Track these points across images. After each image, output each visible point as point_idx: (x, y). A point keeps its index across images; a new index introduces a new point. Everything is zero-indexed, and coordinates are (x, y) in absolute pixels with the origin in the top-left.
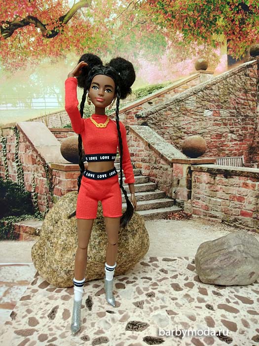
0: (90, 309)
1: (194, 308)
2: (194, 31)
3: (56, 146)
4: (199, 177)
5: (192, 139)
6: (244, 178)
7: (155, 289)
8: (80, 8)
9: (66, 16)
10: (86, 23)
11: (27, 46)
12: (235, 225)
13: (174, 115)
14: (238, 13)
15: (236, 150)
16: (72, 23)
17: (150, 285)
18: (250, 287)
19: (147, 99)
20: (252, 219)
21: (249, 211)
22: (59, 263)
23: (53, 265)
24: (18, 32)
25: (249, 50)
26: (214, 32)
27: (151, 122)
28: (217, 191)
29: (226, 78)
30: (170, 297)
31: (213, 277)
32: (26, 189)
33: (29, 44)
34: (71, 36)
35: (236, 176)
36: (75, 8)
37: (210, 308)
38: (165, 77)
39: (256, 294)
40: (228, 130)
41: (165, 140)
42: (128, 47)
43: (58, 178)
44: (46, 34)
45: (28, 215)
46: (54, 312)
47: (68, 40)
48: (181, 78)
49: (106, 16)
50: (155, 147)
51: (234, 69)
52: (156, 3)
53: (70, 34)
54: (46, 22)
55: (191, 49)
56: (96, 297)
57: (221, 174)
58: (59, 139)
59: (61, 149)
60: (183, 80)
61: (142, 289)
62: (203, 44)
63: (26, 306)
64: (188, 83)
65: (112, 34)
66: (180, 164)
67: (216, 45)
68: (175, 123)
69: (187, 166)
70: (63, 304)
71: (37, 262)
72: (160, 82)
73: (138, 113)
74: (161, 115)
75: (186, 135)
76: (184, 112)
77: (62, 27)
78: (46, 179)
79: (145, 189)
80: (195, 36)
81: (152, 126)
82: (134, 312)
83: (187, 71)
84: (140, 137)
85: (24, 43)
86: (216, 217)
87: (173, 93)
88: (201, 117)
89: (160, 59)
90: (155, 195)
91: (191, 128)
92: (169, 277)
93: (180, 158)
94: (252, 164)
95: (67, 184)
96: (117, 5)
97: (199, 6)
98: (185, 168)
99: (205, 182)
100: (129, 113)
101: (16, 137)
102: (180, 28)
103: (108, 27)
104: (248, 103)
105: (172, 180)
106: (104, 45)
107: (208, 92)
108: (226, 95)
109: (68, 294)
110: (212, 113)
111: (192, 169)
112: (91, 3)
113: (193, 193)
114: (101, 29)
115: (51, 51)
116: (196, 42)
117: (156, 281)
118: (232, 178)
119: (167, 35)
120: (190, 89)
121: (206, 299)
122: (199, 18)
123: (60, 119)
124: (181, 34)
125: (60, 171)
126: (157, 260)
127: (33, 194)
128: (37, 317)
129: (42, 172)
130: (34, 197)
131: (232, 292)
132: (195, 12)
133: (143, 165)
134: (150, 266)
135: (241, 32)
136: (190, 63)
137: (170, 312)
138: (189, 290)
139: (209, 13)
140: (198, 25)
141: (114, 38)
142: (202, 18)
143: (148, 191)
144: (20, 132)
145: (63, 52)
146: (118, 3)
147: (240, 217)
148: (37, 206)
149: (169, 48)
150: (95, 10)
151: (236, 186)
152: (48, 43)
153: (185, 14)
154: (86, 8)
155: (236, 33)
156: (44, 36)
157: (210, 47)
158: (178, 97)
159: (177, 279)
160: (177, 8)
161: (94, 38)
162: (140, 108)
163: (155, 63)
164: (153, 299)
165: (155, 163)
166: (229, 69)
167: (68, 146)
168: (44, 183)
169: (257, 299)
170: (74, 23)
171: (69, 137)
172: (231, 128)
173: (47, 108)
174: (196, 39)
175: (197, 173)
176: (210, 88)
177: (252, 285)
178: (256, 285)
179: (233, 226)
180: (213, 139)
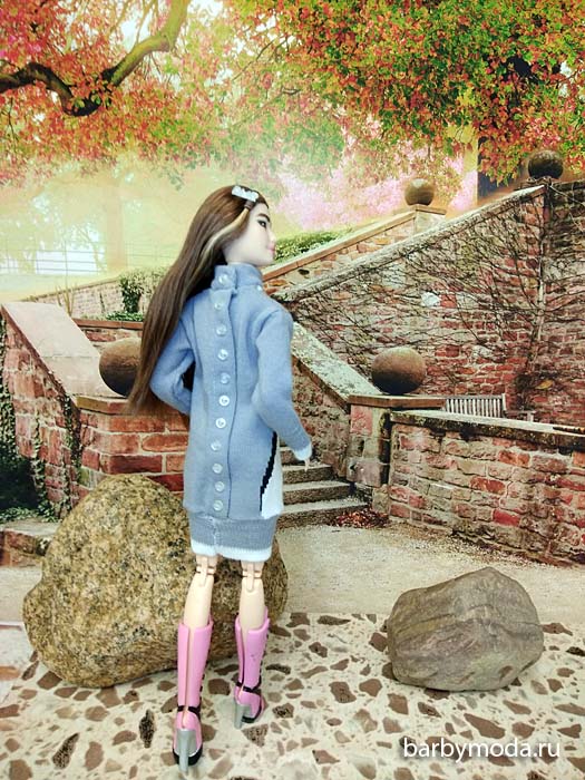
0: (148, 744)
1: (375, 746)
2: (406, 116)
3: (88, 357)
4: (406, 436)
5: (393, 355)
6: (504, 441)
7: (295, 696)
8: (150, 52)
9: (117, 67)
10: (163, 86)
11: (27, 132)
12: (480, 540)
13: (355, 301)
14: (505, 79)
15: (489, 380)
16: (131, 85)
17: (284, 688)
18: (502, 695)
19: (297, 263)
20: (518, 528)
21: (512, 513)
22: (82, 639)
23: (70, 642)
24: (7, 100)
25: (527, 162)
26: (451, 120)
27: (305, 312)
28: (444, 468)
29: (471, 225)
30: (325, 718)
31: (420, 674)
32: (20, 452)
33: (31, 128)
34: (128, 115)
35: (488, 436)
36: (138, 52)
38: (339, 216)
39: (511, 714)
40: (473, 338)
41: (334, 355)
42: (258, 146)
43: (93, 429)
44: (70, 107)
45: (23, 509)
46: (67, 749)
47: (122, 123)
48: (373, 221)
49: (210, 73)
50: (313, 367)
51: (491, 204)
52: (324, 49)
53: (126, 109)
54: (71, 80)
55: (397, 156)
56: (163, 715)
57: (454, 431)
58: (97, 343)
59: (101, 366)
60: (379, 225)
62: (426, 146)
63: (7, 733)
64: (389, 233)
65: (221, 115)
66: (367, 408)
67: (454, 149)
68: (358, 318)
69: (382, 411)
70: (89, 729)
71: (35, 632)
72: (327, 228)
73: (276, 293)
74: (327, 298)
75: (381, 344)
76: (377, 296)
77: (108, 93)
78: (65, 430)
80: (409, 128)
81: (306, 322)
82: (244, 754)
83: (388, 206)
85: (20, 126)
86: (440, 523)
87: (353, 251)
88: (416, 307)
89: (329, 177)
91: (391, 330)
92: (328, 667)
93: (367, 395)
94: (523, 412)
95: (112, 442)
96: (233, 49)
97: (420, 59)
98: (377, 416)
99: (419, 447)
102: (375, 108)
103: (212, 99)
104: (520, 280)
105: (348, 442)
106: (203, 139)
107: (431, 253)
108: (472, 262)
109: (102, 705)
110: (438, 299)
111: (392, 419)
112: (175, 41)
113: (392, 471)
114: (197, 105)
115: (81, 145)
116: (410, 142)
117: (298, 677)
118: (480, 440)
119: (346, 122)
120: (394, 246)
121: (402, 725)
122: (419, 88)
123: (98, 300)
124: (376, 122)
125: (97, 415)
126: (307, 622)
127: (35, 463)
128: (30, 762)
129: (58, 415)
130: (37, 471)
131: (461, 707)
132: (409, 72)
134: (289, 635)
135: (510, 123)
136: (395, 188)
137: (321, 757)
138: (369, 701)
139: (442, 76)
140: (415, 103)
141: (225, 125)
142: (424, 87)
143: (294, 464)
144: (8, 325)
145: (109, 149)
146: (236, 46)
147: (493, 525)
148: (44, 489)
149: (349, 152)
150: (186, 57)
151: (487, 458)
152: (74, 127)
153: (388, 78)
154: (165, 54)
155: (498, 123)
156: (65, 110)
157: (440, 153)
158: (367, 263)
159: (346, 670)
160: (370, 62)
161: (182, 123)
162: (283, 281)
163: (316, 185)
164: (287, 722)
165: (311, 403)
166: (480, 203)
167: (117, 358)
168: (60, 438)
169: (514, 726)
170: (135, 86)
171: (118, 341)
172: (479, 333)
173: (70, 273)
174: (411, 135)
175: (403, 428)
176: (436, 246)
177: (506, 689)
178: (515, 689)
179: (477, 544)
180: (439, 355)
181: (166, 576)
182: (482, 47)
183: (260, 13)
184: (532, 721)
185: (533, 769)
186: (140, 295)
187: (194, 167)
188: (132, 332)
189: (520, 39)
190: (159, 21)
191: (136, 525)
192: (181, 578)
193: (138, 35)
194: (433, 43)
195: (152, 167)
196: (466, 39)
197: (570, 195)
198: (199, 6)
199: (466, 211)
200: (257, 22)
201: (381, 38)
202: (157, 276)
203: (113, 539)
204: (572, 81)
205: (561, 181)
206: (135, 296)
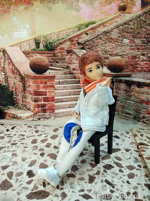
3: (26, 62)
4: (119, 86)
5: (114, 59)
12: (143, 121)
15: (146, 67)
19: (85, 31)
27: (87, 47)
28: (131, 96)
29: (139, 17)
32: (10, 89)
35: (146, 86)
38: (97, 16)
40: (140, 53)
43: (28, 83)
45: (11, 106)
48: (108, 17)
57: (135, 84)
58: (28, 58)
59: (30, 65)
64: (113, 20)
66: (106, 77)
68: (103, 48)
72: (94, 19)
73: (79, 41)
74: (94, 42)
75: (110, 56)
76: (109, 40)
78: (21, 83)
81: (88, 50)
83: (113, 12)
86: (129, 114)
87: (102, 27)
88: (122, 44)
89: (94, 4)
91: (114, 51)
93: (106, 73)
95: (34, 87)
99: (123, 89)
100: (73, 41)
101: (4, 57)
107: (126, 26)
108: (139, 28)
110: (129, 41)
111: (114, 80)
118: (143, 88)
120: (114, 24)
123: (28, 45)
125: (29, 79)
127: (14, 92)
129: (19, 79)
130: (15, 95)
144: (6, 54)
147: (147, 115)
148: (16, 100)
158: (106, 30)
162: (80, 37)
163: (90, 6)
166: (142, 10)
167: (34, 62)
168: (20, 86)
171: (34, 57)
172: (142, 52)
173: (21, 37)
175: (117, 83)
176: (128, 24)
179: (142, 122)
180: (129, 59)
186: (40, 43)
187: (55, 4)
188: (38, 54)
199: (138, 12)
202: (44, 37)
206: (38, 43)
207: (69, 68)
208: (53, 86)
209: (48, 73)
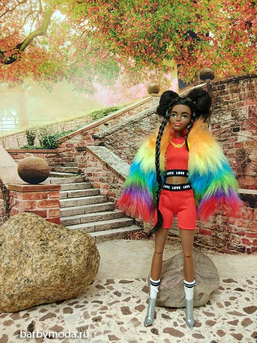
1: (139, 332)
2: (145, 57)
3: (13, 167)
7: (104, 313)
8: (36, 36)
9: (22, 43)
10: (42, 49)
13: (129, 136)
14: (186, 40)
16: (28, 50)
17: (99, 309)
18: (202, 309)
19: (103, 121)
20: (211, 237)
21: (208, 230)
25: (199, 74)
26: (164, 58)
27: (108, 142)
30: (116, 321)
34: (28, 63)
36: (31, 37)
37: (156, 332)
38: (120, 100)
39: (206, 316)
41: (122, 160)
42: (83, 72)
43: (15, 199)
44: (4, 61)
47: (26, 66)
48: (134, 102)
49: (61, 43)
50: (113, 166)
51: (185, 92)
52: (109, 31)
53: (27, 60)
54: (4, 49)
55: (143, 73)
56: (40, 322)
58: (16, 160)
59: (18, 170)
60: (136, 104)
61: (90, 313)
62: (155, 69)
64: (142, 106)
65: (67, 60)
67: (167, 70)
68: (131, 143)
70: (4, 329)
72: (115, 105)
73: (94, 135)
74: (117, 136)
76: (139, 133)
77: (19, 54)
78: (3, 200)
79: (104, 209)
80: (147, 62)
81: (109, 146)
83: (140, 95)
84: (98, 158)
86: (175, 236)
87: (128, 115)
89: (114, 84)
90: (114, 214)
92: (121, 301)
95: (24, 205)
96: (71, 33)
97: (150, 34)
100: (86, 134)
102: (132, 54)
103: (63, 54)
106: (60, 70)
109: (12, 319)
112: (46, 31)
114: (57, 56)
115: (9, 76)
116: (148, 68)
117: (106, 305)
119: (120, 61)
120: (144, 111)
122: (150, 45)
123: (16, 141)
124: (133, 60)
125: (17, 193)
126: (113, 283)
131: (182, 315)
132: (145, 39)
133: (102, 184)
134: (105, 289)
135: (190, 58)
136: (143, 87)
138: (138, 314)
139: (159, 40)
140: (148, 51)
141: (69, 64)
142: (152, 45)
143: (107, 211)
145: (20, 77)
146: (72, 32)
147: (199, 235)
149: (122, 73)
150: (51, 38)
152: (6, 69)
153: (137, 42)
154: (42, 37)
155: (185, 58)
156: (2, 62)
157: (161, 72)
158: (133, 119)
159: (129, 302)
160: (129, 36)
161: (50, 64)
162: (97, 129)
163: (109, 87)
164: (98, 324)
165: (113, 183)
166: (180, 92)
167: (25, 166)
168: (1, 204)
169: (206, 321)
170: (30, 50)
171: (26, 158)
173: (4, 130)
174: (148, 65)
177: (204, 306)
178: (208, 307)
181: (39, 254)
182: (175, 27)
183: (82, 18)
184: (216, 319)
185: (214, 339)
186: (34, 138)
187: (56, 82)
188: (31, 154)
189: (191, 24)
190: (40, 24)
191: (26, 232)
192: (45, 255)
193: (31, 30)
194: (155, 27)
195: (38, 83)
196: (168, 25)
197: (219, 87)
198: (55, 17)
200: (80, 22)
201: (132, 26)
202: (42, 129)
203: (15, 239)
204: (214, 39)
205: (214, 81)
206: (32, 138)
207: (82, 174)
208: (57, 202)
209: (48, 182)
